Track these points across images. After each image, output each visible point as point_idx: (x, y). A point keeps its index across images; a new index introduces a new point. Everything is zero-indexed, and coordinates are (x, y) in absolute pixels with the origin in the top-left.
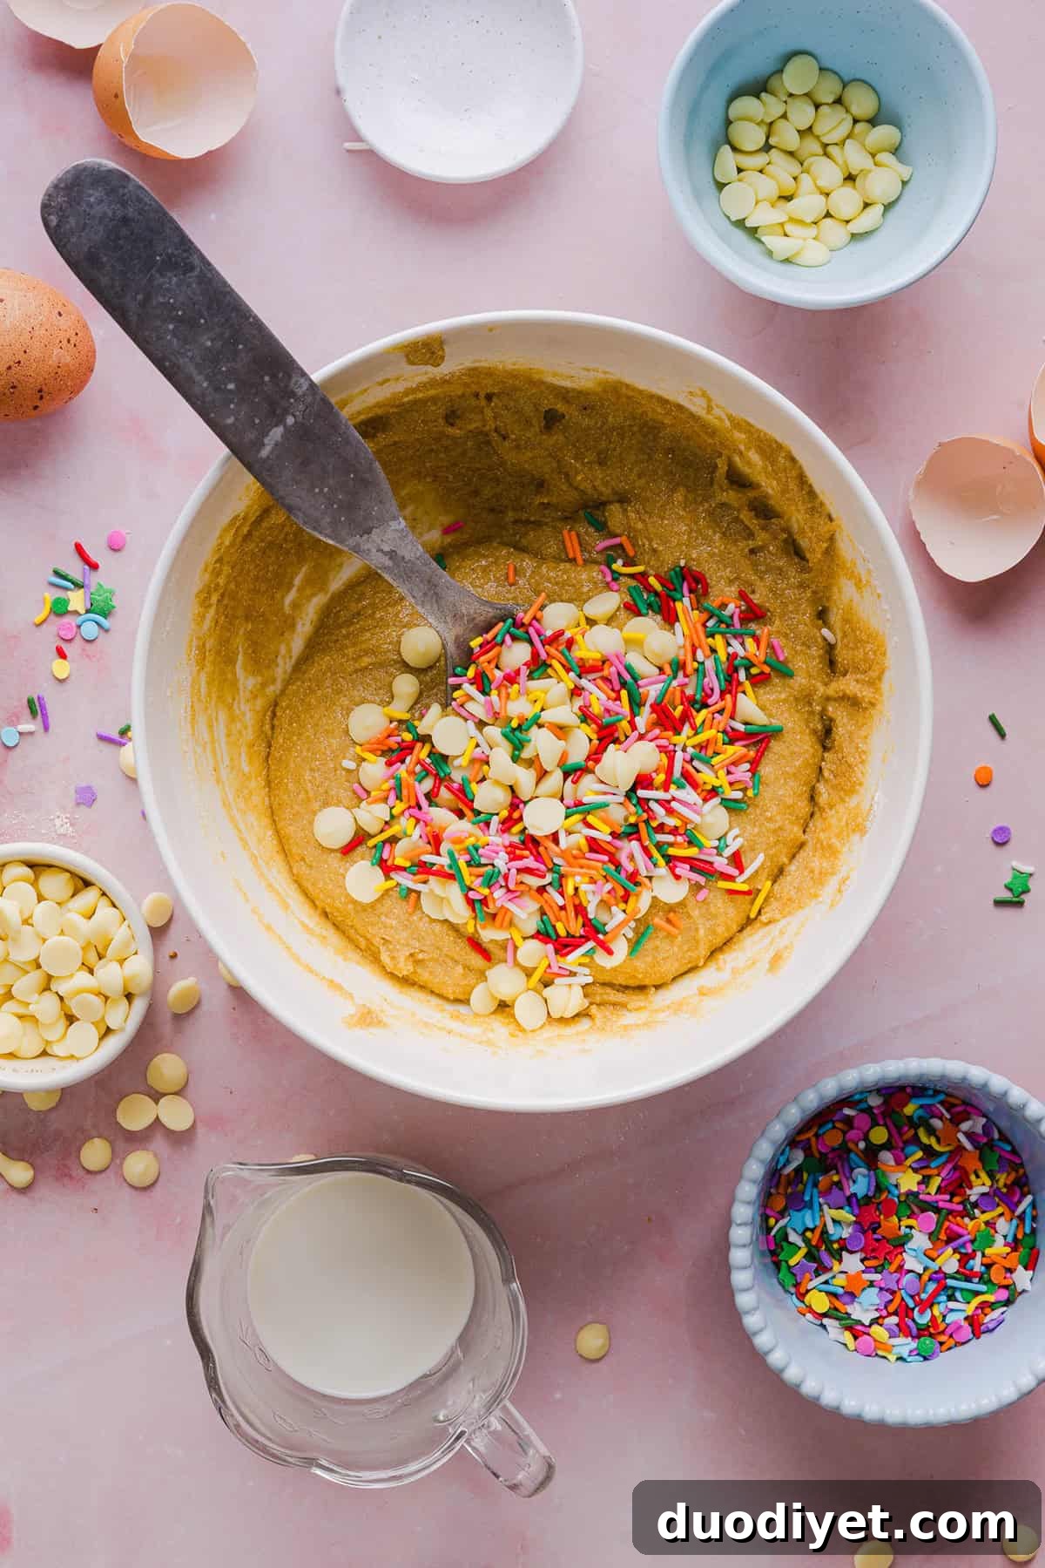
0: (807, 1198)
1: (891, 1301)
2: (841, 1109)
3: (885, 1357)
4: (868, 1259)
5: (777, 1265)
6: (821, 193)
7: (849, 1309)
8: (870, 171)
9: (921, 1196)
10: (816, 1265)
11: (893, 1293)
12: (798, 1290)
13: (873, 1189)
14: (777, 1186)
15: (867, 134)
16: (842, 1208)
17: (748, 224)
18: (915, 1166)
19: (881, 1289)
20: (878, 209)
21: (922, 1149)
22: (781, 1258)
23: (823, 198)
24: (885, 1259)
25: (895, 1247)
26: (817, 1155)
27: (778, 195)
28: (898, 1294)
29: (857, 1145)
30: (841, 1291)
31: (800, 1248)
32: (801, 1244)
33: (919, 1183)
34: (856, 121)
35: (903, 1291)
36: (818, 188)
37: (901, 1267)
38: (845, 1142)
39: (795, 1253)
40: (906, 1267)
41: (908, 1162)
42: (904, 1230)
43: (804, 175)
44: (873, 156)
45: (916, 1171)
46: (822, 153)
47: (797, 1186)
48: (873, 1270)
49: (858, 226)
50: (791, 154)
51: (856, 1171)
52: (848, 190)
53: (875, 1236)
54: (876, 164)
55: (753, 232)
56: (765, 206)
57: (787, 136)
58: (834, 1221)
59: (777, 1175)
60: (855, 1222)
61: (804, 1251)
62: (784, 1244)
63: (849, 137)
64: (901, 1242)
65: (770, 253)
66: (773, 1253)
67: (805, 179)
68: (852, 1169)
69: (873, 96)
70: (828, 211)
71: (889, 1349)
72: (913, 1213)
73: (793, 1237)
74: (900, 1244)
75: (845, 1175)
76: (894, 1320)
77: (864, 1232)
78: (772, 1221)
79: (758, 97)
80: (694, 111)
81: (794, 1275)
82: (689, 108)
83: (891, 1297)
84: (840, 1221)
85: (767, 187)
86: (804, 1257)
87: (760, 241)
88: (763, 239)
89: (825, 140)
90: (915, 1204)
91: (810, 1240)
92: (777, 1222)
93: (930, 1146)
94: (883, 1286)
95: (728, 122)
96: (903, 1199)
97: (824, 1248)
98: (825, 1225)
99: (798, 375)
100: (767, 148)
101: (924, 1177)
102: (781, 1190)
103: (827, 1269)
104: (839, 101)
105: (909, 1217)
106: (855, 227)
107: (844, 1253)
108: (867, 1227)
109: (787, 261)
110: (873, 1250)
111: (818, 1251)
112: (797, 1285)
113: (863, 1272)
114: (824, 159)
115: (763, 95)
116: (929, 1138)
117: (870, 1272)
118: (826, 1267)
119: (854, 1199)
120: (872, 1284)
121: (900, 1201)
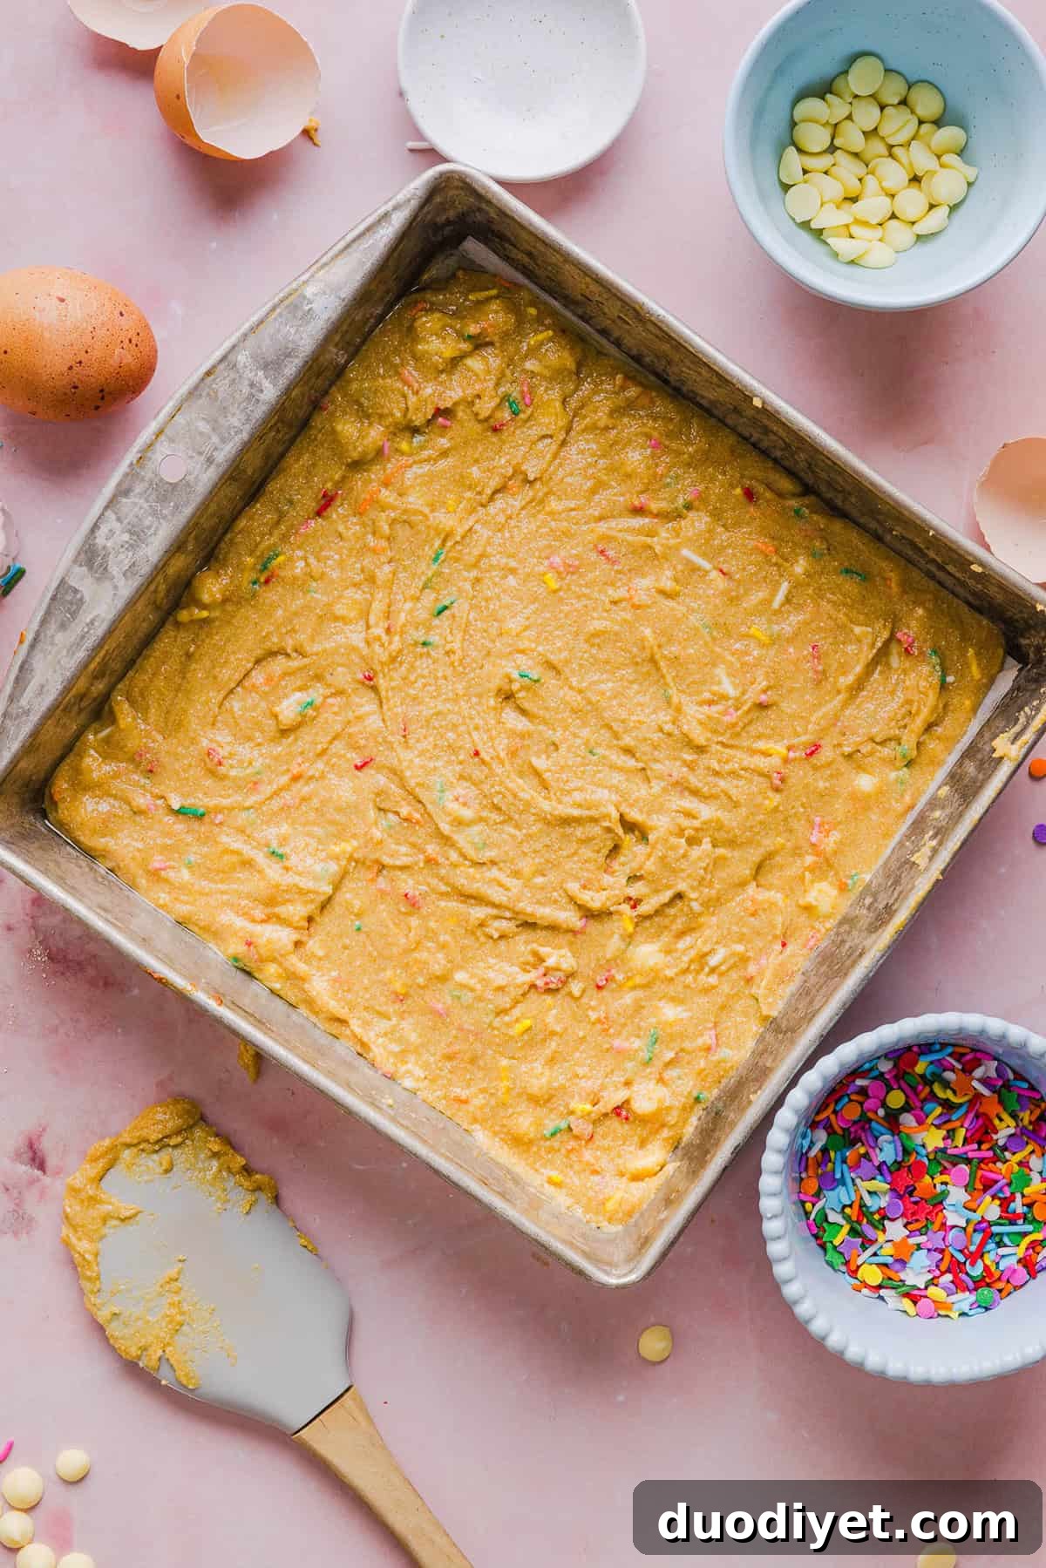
0: (838, 1176)
1: (942, 1259)
2: (854, 1081)
3: (947, 1316)
4: (911, 1223)
5: (823, 1246)
6: (887, 194)
7: (902, 1276)
8: (935, 172)
9: (949, 1151)
10: (860, 1240)
11: (942, 1251)
12: (849, 1269)
13: (901, 1154)
14: (806, 1169)
15: (933, 134)
16: (874, 1179)
17: (813, 225)
18: (936, 1122)
19: (929, 1250)
20: (943, 211)
21: (940, 1105)
22: (824, 1240)
23: (888, 200)
24: (927, 1219)
25: (935, 1206)
26: (839, 1131)
27: (843, 196)
28: (946, 1252)
29: (876, 1113)
30: (890, 1260)
31: (842, 1226)
32: (844, 1222)
33: (944, 1139)
34: (921, 122)
35: (950, 1248)
36: (882, 188)
37: (944, 1224)
38: (863, 1113)
39: (838, 1232)
40: (949, 1223)
41: (929, 1120)
42: (939, 1188)
43: (870, 176)
44: (939, 157)
45: (938, 1127)
46: (887, 153)
47: (826, 1165)
48: (917, 1233)
49: (922, 228)
50: (856, 155)
51: (881, 1138)
52: (913, 192)
53: (913, 1199)
54: (942, 166)
55: (818, 234)
56: (829, 207)
57: (852, 137)
58: (869, 1192)
59: (804, 1158)
60: (891, 1189)
61: (847, 1228)
62: (825, 1225)
63: (913, 139)
64: (940, 1199)
65: (835, 255)
66: (816, 1237)
67: (871, 182)
68: (877, 1138)
69: (939, 97)
70: (893, 213)
71: (949, 1307)
72: (945, 1168)
73: (833, 1217)
74: (939, 1203)
75: (871, 1147)
76: (949, 1277)
77: (901, 1197)
78: (808, 1206)
79: (823, 99)
80: (759, 113)
81: (841, 1253)
82: (755, 109)
83: (941, 1256)
84: (876, 1192)
85: (833, 188)
86: (848, 1234)
87: (825, 243)
88: (829, 241)
89: (892, 141)
90: (945, 1160)
91: (850, 1217)
92: (814, 1205)
93: (948, 1099)
94: (930, 1247)
95: (793, 124)
96: (931, 1157)
97: (865, 1220)
98: (861, 1198)
99: (862, 375)
100: (832, 149)
101: (948, 1131)
102: (811, 1172)
103: (872, 1242)
104: (904, 102)
105: (942, 1173)
106: (921, 228)
107: (886, 1222)
108: (902, 1192)
109: (852, 262)
110: (913, 1214)
111: (860, 1225)
112: (847, 1263)
113: (908, 1237)
114: (890, 159)
115: (828, 96)
116: (945, 1092)
117: (914, 1236)
118: (870, 1240)
119: (885, 1167)
120: (919, 1247)
121: (929, 1160)
